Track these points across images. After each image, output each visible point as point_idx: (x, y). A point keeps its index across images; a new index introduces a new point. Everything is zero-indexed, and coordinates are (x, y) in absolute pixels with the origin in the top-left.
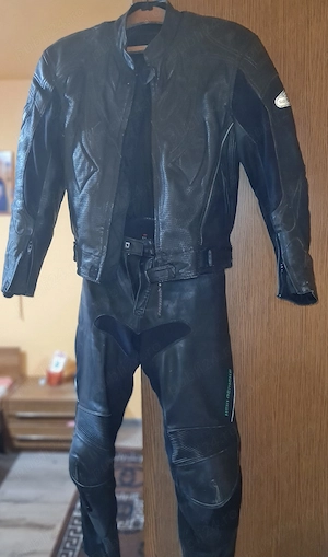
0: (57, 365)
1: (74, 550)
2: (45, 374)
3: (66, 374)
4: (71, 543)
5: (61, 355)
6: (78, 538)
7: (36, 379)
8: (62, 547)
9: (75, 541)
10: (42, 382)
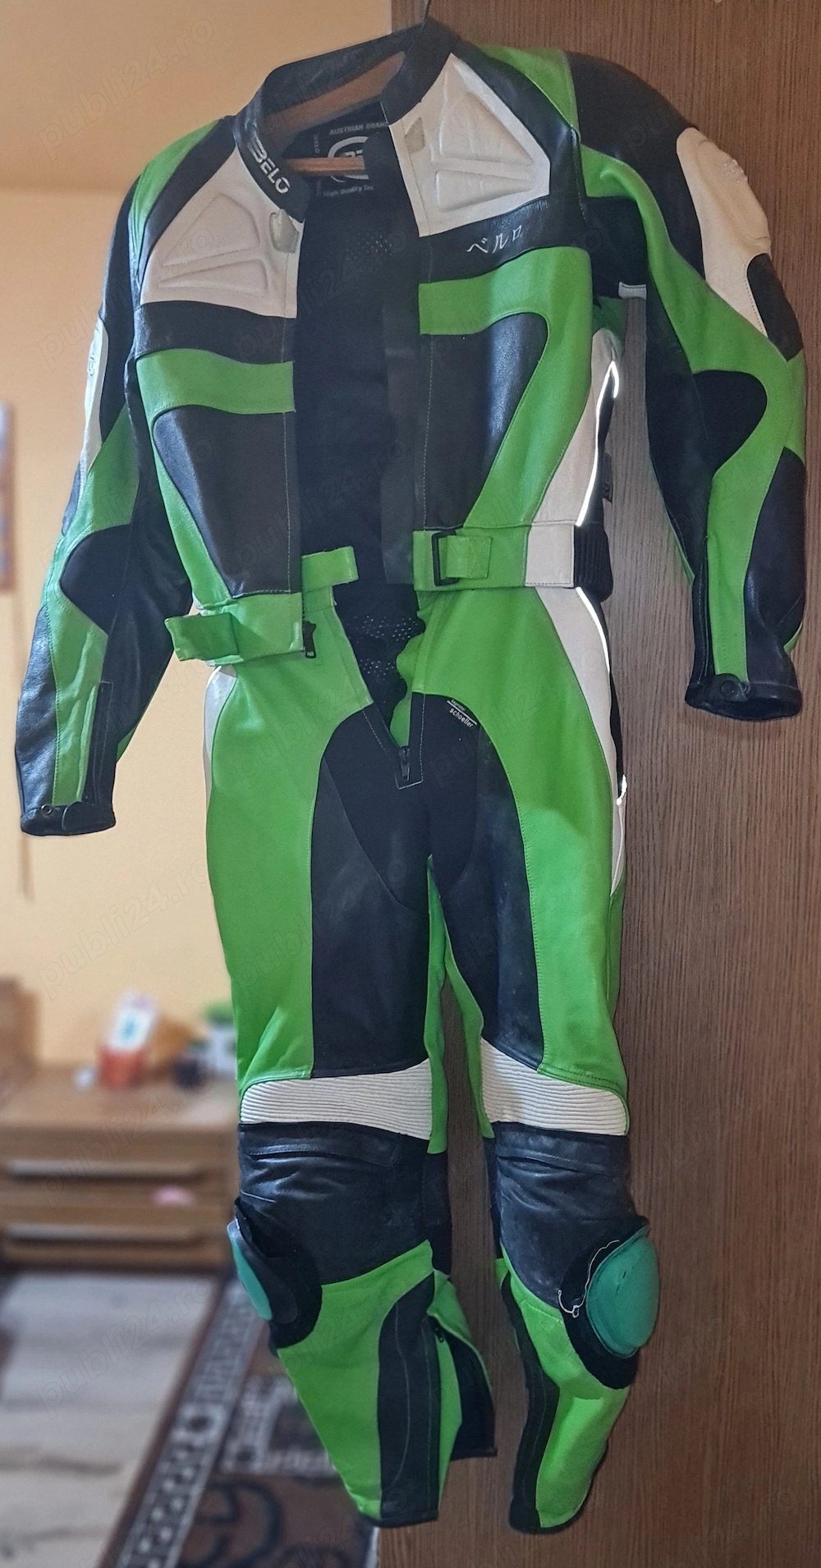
0: (129, 1030)
1: (175, 1527)
2: (91, 1056)
3: (154, 1058)
4: (168, 1509)
5: (141, 1004)
6: (186, 1498)
7: (66, 1072)
8: (142, 1516)
9: (177, 1504)
10: (85, 1078)
